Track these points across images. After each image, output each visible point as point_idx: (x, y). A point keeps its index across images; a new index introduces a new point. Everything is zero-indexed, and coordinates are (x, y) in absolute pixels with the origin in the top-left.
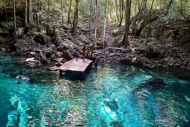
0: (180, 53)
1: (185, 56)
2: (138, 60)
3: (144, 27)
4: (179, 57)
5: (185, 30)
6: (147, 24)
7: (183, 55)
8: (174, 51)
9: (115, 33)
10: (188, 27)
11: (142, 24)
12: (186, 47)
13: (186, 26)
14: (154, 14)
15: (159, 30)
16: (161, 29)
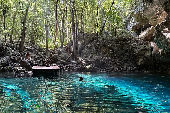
0: (119, 63)
1: (123, 65)
2: (92, 67)
3: (84, 47)
4: (119, 66)
5: (118, 46)
6: (86, 45)
7: (122, 64)
8: (114, 62)
9: (61, 51)
10: (120, 44)
11: (83, 44)
12: (121, 59)
13: (118, 44)
14: (91, 36)
15: (98, 48)
16: (100, 46)
